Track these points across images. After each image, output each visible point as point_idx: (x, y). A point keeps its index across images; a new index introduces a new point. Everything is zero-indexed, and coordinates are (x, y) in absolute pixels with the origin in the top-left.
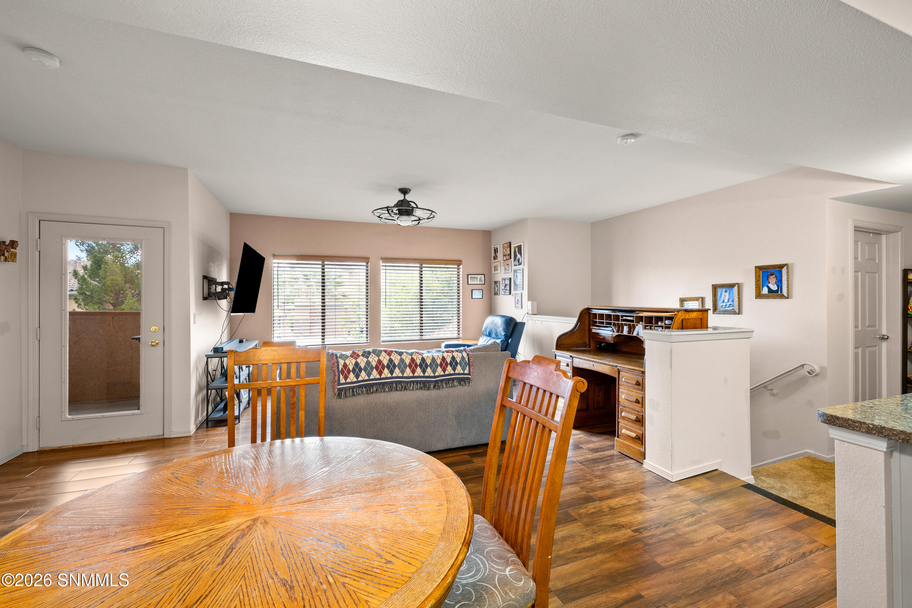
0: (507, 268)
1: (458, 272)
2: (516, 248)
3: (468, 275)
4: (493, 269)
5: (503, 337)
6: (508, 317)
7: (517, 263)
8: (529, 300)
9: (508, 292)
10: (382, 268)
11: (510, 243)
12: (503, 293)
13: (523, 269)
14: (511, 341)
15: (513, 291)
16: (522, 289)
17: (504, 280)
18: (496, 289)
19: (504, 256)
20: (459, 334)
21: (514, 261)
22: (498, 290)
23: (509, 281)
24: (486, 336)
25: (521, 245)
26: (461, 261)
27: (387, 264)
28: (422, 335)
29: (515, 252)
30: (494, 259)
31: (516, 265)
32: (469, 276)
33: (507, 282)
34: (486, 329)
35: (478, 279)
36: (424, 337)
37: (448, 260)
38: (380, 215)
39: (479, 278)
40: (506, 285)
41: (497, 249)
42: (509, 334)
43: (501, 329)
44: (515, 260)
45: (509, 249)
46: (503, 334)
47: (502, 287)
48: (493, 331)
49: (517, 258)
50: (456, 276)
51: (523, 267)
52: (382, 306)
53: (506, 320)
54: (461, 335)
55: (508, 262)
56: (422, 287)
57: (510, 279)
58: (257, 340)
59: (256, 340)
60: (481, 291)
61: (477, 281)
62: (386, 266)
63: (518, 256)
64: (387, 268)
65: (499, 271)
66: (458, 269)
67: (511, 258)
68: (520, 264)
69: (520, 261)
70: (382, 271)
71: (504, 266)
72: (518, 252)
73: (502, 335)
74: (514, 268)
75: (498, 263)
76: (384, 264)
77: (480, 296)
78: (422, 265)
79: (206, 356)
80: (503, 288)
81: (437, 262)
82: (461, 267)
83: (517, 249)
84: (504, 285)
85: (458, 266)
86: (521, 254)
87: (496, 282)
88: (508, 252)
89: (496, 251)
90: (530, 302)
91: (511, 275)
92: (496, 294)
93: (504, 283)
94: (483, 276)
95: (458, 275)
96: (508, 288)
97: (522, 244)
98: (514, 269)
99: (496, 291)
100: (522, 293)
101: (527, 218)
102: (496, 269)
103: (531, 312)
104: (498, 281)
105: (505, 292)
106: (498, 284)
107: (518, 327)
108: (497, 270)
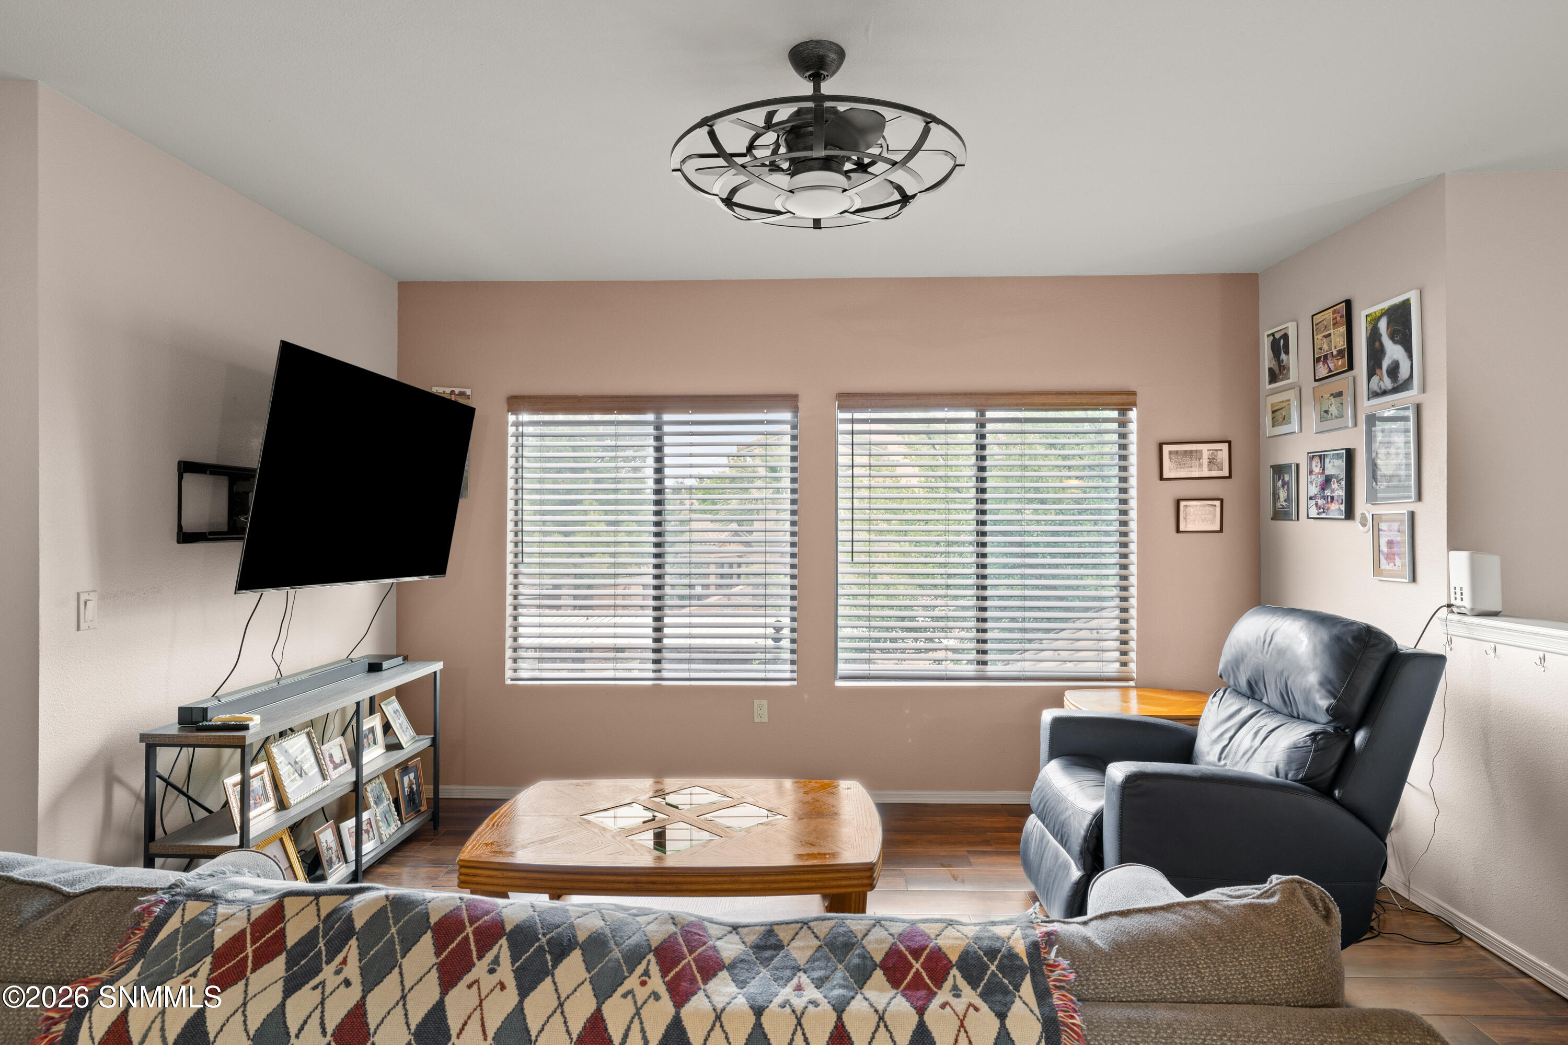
0: (1333, 410)
1: (1123, 436)
2: (1378, 319)
3: (1161, 446)
4: (1268, 420)
5: (1324, 718)
6: (1348, 624)
7: (1388, 383)
8: (1454, 544)
9: (1337, 508)
10: (842, 427)
11: (1348, 303)
12: (1313, 512)
13: (1418, 409)
14: (1369, 742)
15: (1361, 505)
16: (1413, 493)
17: (1317, 460)
18: (1283, 494)
19: (1316, 360)
20: (1124, 664)
21: (1371, 374)
22: (1288, 499)
23: (1342, 463)
24: (1238, 692)
25: (1406, 305)
26: (1134, 393)
27: (858, 415)
28: (985, 663)
29: (1374, 337)
30: (1273, 378)
31: (1374, 394)
32: (1166, 449)
33: (1336, 467)
34: (1237, 662)
35: (1205, 461)
36: (992, 670)
37: (1081, 393)
38: (734, 191)
39: (1205, 455)
40: (1328, 480)
41: (1285, 337)
42: (1356, 707)
43: (1313, 678)
44: (1373, 369)
45: (1343, 329)
46: (1324, 703)
47: (1308, 487)
48: (1270, 679)
49: (1386, 364)
50: (1115, 448)
51: (1421, 398)
52: (842, 558)
53: (1337, 640)
54: (1133, 666)
55: (1342, 383)
56: (983, 491)
57: (1350, 455)
58: (440, 661)
59: (437, 660)
60: (1218, 503)
61: (1201, 465)
62: (853, 421)
63: (1393, 351)
64: (857, 427)
65: (1295, 426)
66: (1123, 424)
67: (1351, 367)
68: (1401, 387)
69: (1404, 373)
70: (842, 438)
71: (1318, 398)
72: (1392, 337)
73: (1316, 707)
74: (1366, 405)
75: (1291, 395)
76: (848, 416)
77: (1213, 522)
78: (983, 415)
79: (143, 737)
80: (1314, 490)
81: (1037, 400)
82: (1133, 415)
83: (1383, 325)
84: (1321, 479)
85: (1123, 411)
86: (1405, 342)
87: (1279, 470)
88: (1339, 342)
89: (1280, 345)
90: (1460, 559)
91: (1355, 438)
92: (1281, 515)
93: (1317, 470)
94: (1225, 447)
95: (1123, 447)
96: (1339, 491)
97: (1413, 296)
98: (1370, 412)
99: (1282, 502)
100: (1412, 515)
101: (1441, 178)
102: (1279, 416)
103: (1467, 603)
104: (1289, 466)
105: (1322, 509)
106: (1289, 477)
107: (1408, 677)
108: (1286, 420)
